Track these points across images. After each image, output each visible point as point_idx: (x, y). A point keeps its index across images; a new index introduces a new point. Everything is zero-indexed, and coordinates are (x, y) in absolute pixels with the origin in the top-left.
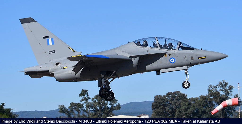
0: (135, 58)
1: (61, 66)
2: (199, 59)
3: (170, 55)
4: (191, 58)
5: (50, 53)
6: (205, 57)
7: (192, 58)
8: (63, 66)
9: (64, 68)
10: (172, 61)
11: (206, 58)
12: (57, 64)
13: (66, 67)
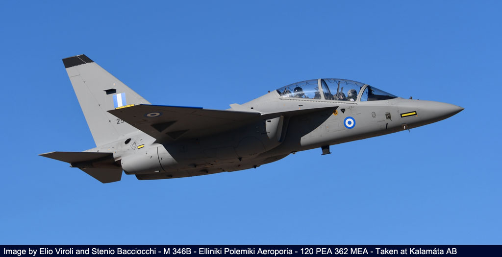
0: (271, 120)
1: (134, 145)
2: (402, 117)
3: (343, 110)
4: (386, 115)
5: (118, 123)
6: (414, 113)
7: (388, 116)
8: (137, 144)
9: (139, 147)
10: (350, 123)
11: (416, 114)
12: (127, 141)
13: (143, 146)
